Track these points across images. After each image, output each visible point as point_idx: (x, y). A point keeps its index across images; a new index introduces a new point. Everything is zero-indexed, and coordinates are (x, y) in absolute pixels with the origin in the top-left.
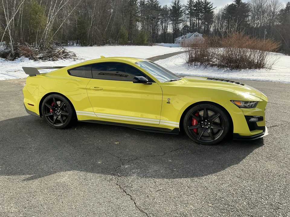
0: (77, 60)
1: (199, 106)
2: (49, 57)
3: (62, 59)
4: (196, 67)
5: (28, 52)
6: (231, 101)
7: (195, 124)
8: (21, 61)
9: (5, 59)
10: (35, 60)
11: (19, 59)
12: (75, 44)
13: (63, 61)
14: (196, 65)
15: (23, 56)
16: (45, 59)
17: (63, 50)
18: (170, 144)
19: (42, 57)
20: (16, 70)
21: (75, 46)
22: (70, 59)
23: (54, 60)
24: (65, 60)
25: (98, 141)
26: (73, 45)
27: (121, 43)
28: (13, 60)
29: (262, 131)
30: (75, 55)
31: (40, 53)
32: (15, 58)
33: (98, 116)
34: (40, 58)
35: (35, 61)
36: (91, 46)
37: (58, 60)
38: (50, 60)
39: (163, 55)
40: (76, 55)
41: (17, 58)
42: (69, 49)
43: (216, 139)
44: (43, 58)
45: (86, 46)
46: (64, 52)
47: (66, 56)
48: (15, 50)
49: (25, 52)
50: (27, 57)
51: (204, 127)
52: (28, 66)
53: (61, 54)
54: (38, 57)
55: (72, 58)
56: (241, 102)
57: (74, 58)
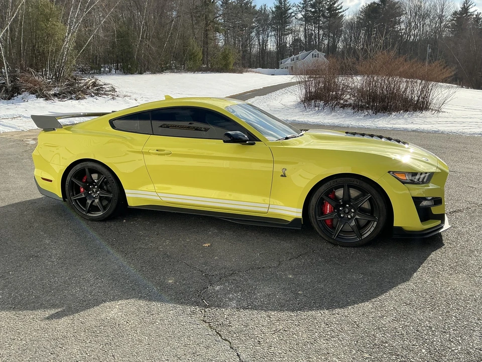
0: (117, 98)
1: (336, 181)
2: (70, 92)
3: (92, 96)
4: (317, 109)
5: (35, 85)
6: (389, 172)
7: (328, 212)
8: (23, 100)
10: (47, 98)
11: (20, 96)
12: (113, 71)
13: (95, 100)
14: (316, 105)
15: (26, 92)
16: (64, 97)
17: (93, 81)
18: (286, 245)
19: (58, 92)
20: (15, 116)
21: (113, 74)
22: (105, 96)
23: (78, 99)
24: (97, 97)
25: (164, 241)
26: (110, 72)
27: (191, 68)
28: (9, 99)
29: (439, 222)
30: (114, 90)
31: (55, 87)
32: (13, 96)
33: (164, 199)
34: (55, 95)
35: (47, 100)
36: (141, 73)
37: (85, 98)
38: (71, 99)
39: (262, 88)
40: (116, 90)
41: (16, 94)
42: (103, 79)
43: (365, 236)
44: (60, 95)
45: (132, 74)
46: (94, 84)
47: (98, 91)
48: (12, 82)
49: (30, 85)
50: (34, 94)
51: (344, 217)
52: (35, 108)
53: (90, 88)
54: (51, 93)
55: (108, 94)
56: (406, 174)
57: (113, 95)
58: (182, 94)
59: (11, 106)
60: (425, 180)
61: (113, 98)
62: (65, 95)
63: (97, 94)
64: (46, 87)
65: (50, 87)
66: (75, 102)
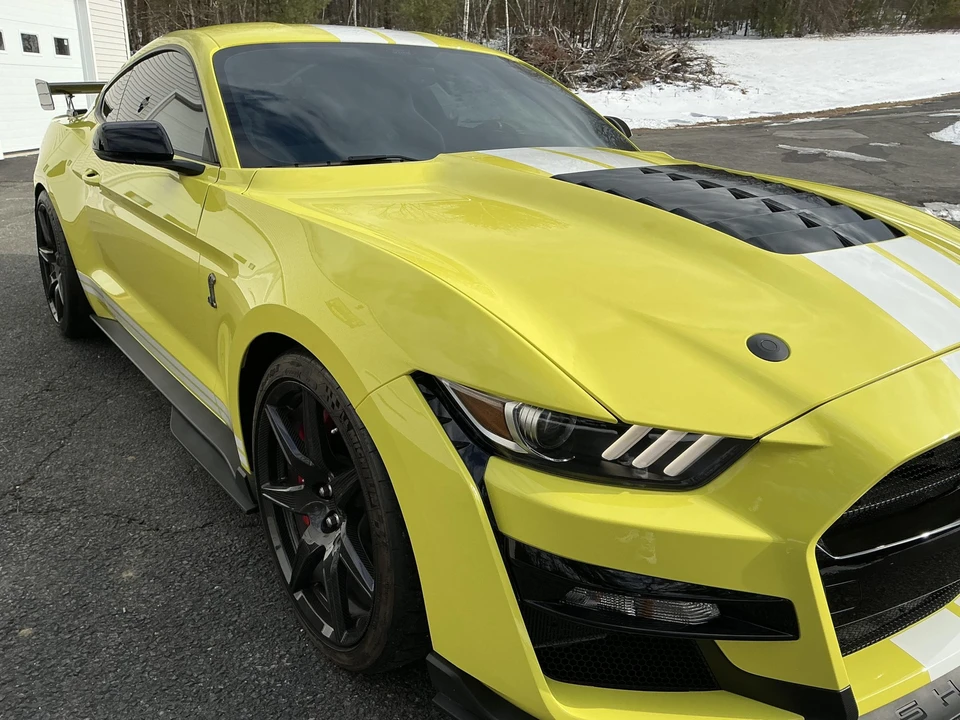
0: (705, 88)
2: (613, 74)
3: (654, 82)
5: (553, 59)
6: (416, 376)
12: (743, 31)
13: (655, 91)
16: (600, 84)
17: (675, 50)
19: (591, 74)
21: (740, 37)
22: (681, 83)
23: (625, 87)
24: (663, 84)
26: (734, 33)
30: (708, 70)
31: (589, 63)
34: (585, 79)
36: (798, 36)
37: (639, 87)
38: (613, 87)
40: (715, 70)
44: (593, 78)
45: (777, 37)
46: (676, 58)
53: (663, 66)
54: (578, 75)
55: (690, 79)
56: (509, 408)
57: (700, 81)
60: (672, 469)
61: (695, 88)
62: (603, 79)
63: (666, 78)
64: (572, 63)
65: (578, 62)
66: (616, 94)
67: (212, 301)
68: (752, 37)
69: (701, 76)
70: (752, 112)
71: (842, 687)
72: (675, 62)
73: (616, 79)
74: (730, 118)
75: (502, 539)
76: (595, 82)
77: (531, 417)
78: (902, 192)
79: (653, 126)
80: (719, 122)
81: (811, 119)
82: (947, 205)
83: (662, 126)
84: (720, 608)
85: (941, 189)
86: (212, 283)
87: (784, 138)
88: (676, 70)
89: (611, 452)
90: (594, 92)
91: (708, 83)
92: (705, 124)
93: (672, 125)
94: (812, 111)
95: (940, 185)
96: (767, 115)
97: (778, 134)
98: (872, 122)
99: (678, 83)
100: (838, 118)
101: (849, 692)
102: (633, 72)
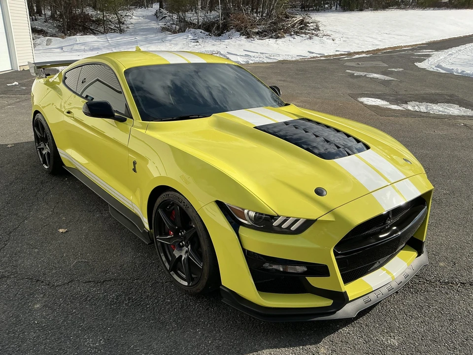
0: (315, 38)
2: (271, 31)
3: (291, 35)
5: (243, 23)
6: (217, 202)
8: (229, 37)
9: (208, 33)
10: (248, 36)
11: (227, 33)
12: (334, 8)
13: (291, 39)
15: (233, 30)
16: (265, 36)
17: (302, 18)
19: (261, 30)
20: (214, 53)
21: (333, 11)
22: (304, 35)
23: (277, 37)
24: (295, 36)
26: (331, 9)
27: (422, 3)
28: (219, 35)
30: (317, 29)
31: (260, 25)
32: (222, 33)
34: (257, 33)
35: (248, 38)
36: (361, 10)
37: (284, 37)
38: (271, 37)
40: (320, 28)
41: (225, 31)
44: (261, 33)
45: (351, 11)
46: (302, 22)
48: (224, 19)
49: (237, 22)
50: (238, 31)
52: (234, 46)
53: (296, 26)
54: (255, 31)
55: (309, 33)
56: (246, 211)
57: (313, 34)
58: (389, 34)
59: (217, 43)
60: (293, 228)
61: (310, 38)
62: (266, 33)
63: (297, 33)
64: (251, 25)
65: (255, 25)
66: (272, 41)
67: (134, 170)
68: (339, 11)
69: (313, 32)
70: (337, 51)
71: (343, 291)
72: (301, 24)
73: (273, 33)
74: (326, 54)
75: (244, 250)
76: (263, 34)
77: (252, 214)
78: (399, 97)
79: (289, 59)
80: (321, 57)
81: (364, 55)
82: (418, 103)
83: (294, 59)
84: (307, 268)
85: (417, 95)
86: (135, 163)
87: (350, 66)
88: (301, 29)
89: (275, 224)
90: (262, 40)
91: (317, 35)
92: (314, 57)
93: (298, 58)
94: (365, 50)
95: (417, 92)
96: (343, 53)
97: (347, 64)
98: (391, 57)
99: (302, 35)
100: (376, 55)
101: (346, 292)
102: (281, 29)
